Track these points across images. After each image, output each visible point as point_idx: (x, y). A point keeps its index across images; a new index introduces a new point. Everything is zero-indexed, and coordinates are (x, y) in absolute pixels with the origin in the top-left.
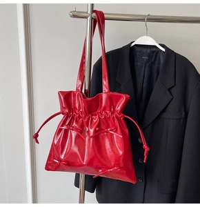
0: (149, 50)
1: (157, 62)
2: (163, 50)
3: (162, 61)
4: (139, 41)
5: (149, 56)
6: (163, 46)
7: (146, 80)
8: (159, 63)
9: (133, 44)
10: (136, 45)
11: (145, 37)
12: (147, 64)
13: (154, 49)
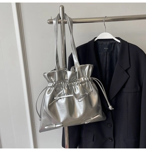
0: (108, 43)
1: (115, 51)
2: (119, 41)
3: (119, 50)
4: (101, 37)
5: (109, 47)
6: (118, 38)
7: (108, 65)
8: (117, 52)
9: (96, 39)
10: (98, 40)
11: (105, 33)
12: (108, 53)
13: (112, 42)
